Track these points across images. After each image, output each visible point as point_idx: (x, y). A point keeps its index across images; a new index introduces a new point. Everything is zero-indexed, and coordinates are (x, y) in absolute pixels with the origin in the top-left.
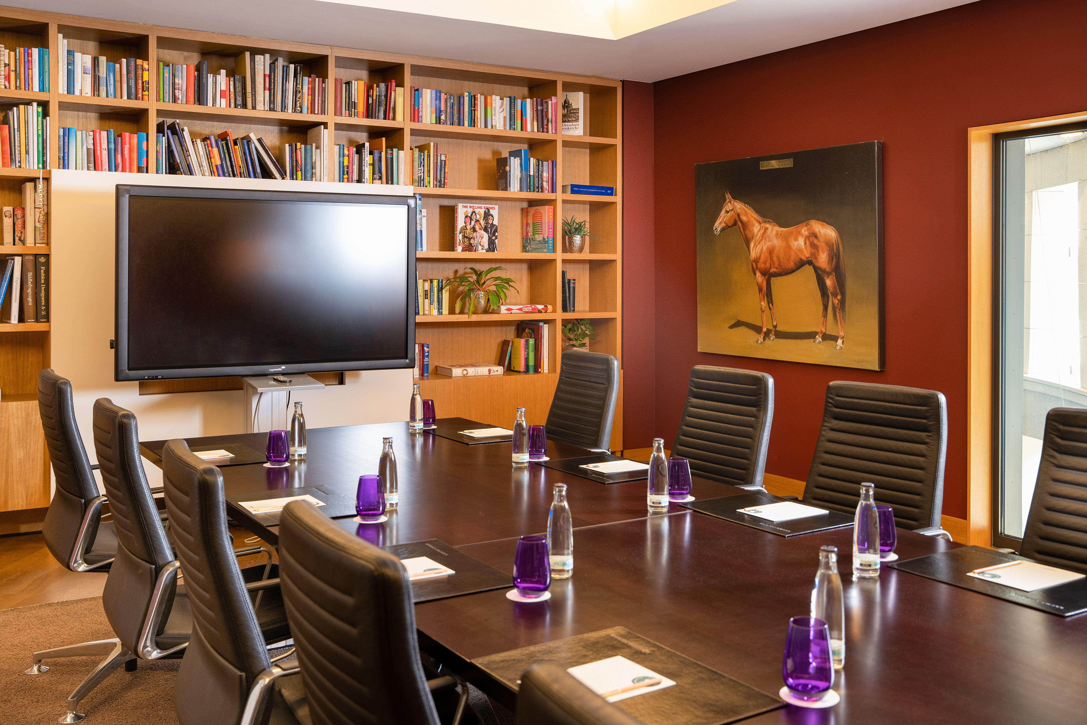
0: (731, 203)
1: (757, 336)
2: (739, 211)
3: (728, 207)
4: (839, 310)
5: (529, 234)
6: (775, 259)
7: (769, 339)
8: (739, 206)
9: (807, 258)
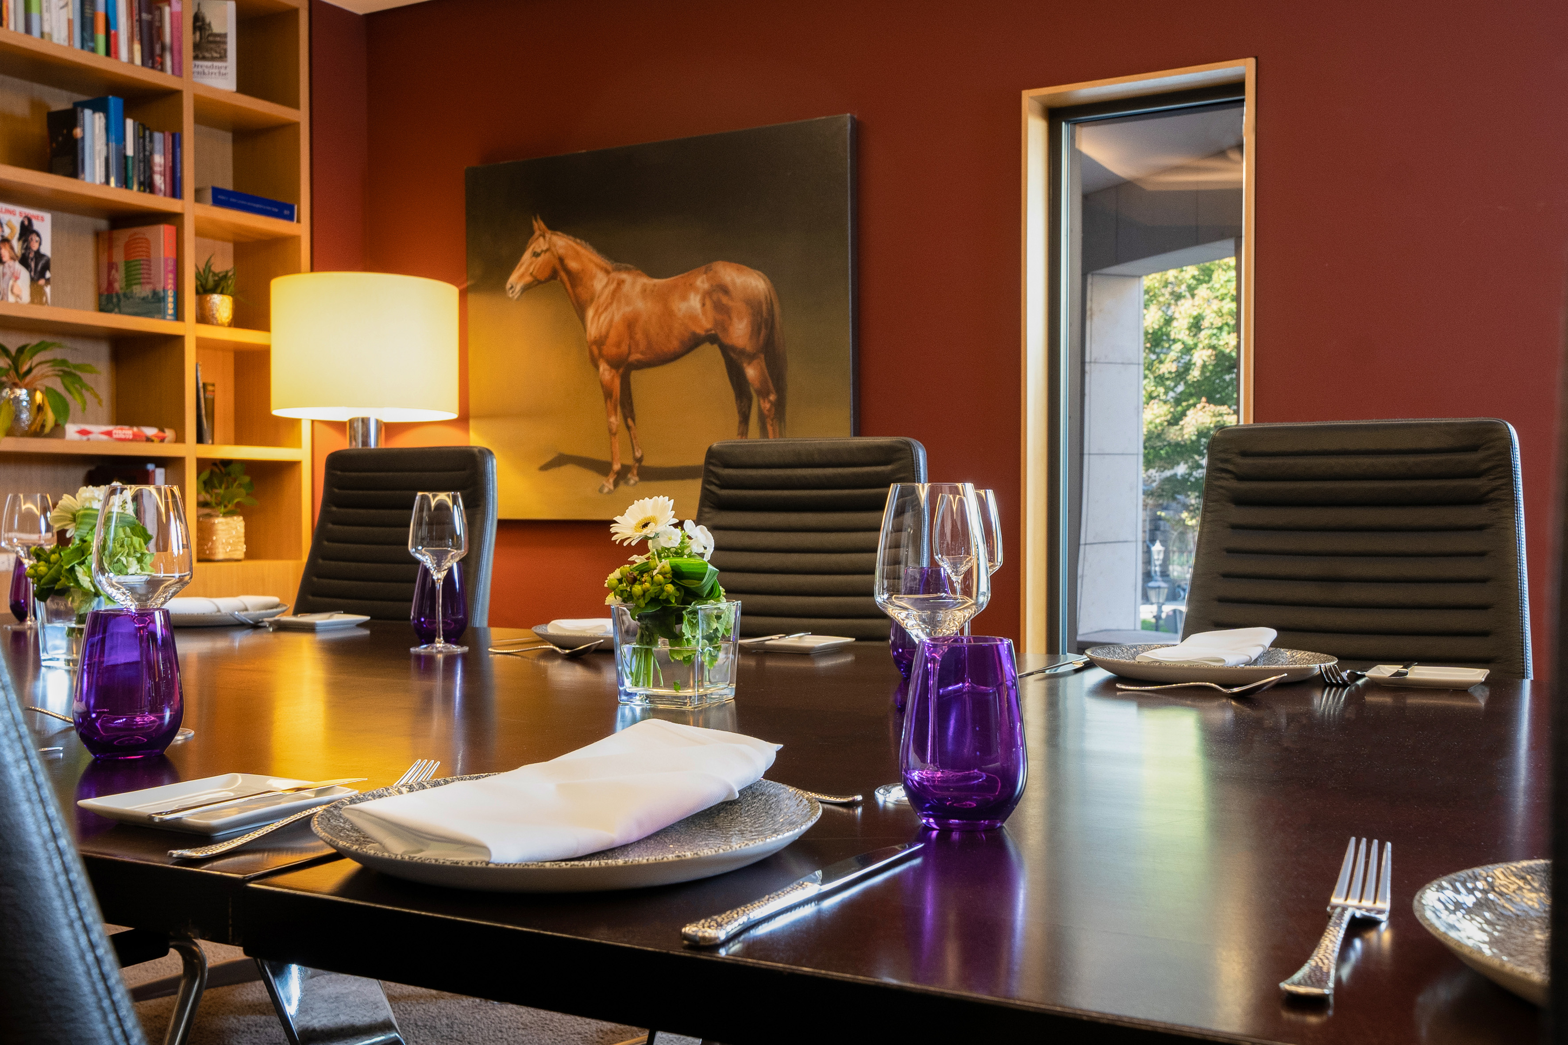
0: (544, 237)
1: (602, 480)
2: (561, 251)
3: (539, 244)
4: (772, 420)
5: (117, 286)
6: (639, 336)
7: (627, 482)
8: (561, 242)
9: (707, 331)
